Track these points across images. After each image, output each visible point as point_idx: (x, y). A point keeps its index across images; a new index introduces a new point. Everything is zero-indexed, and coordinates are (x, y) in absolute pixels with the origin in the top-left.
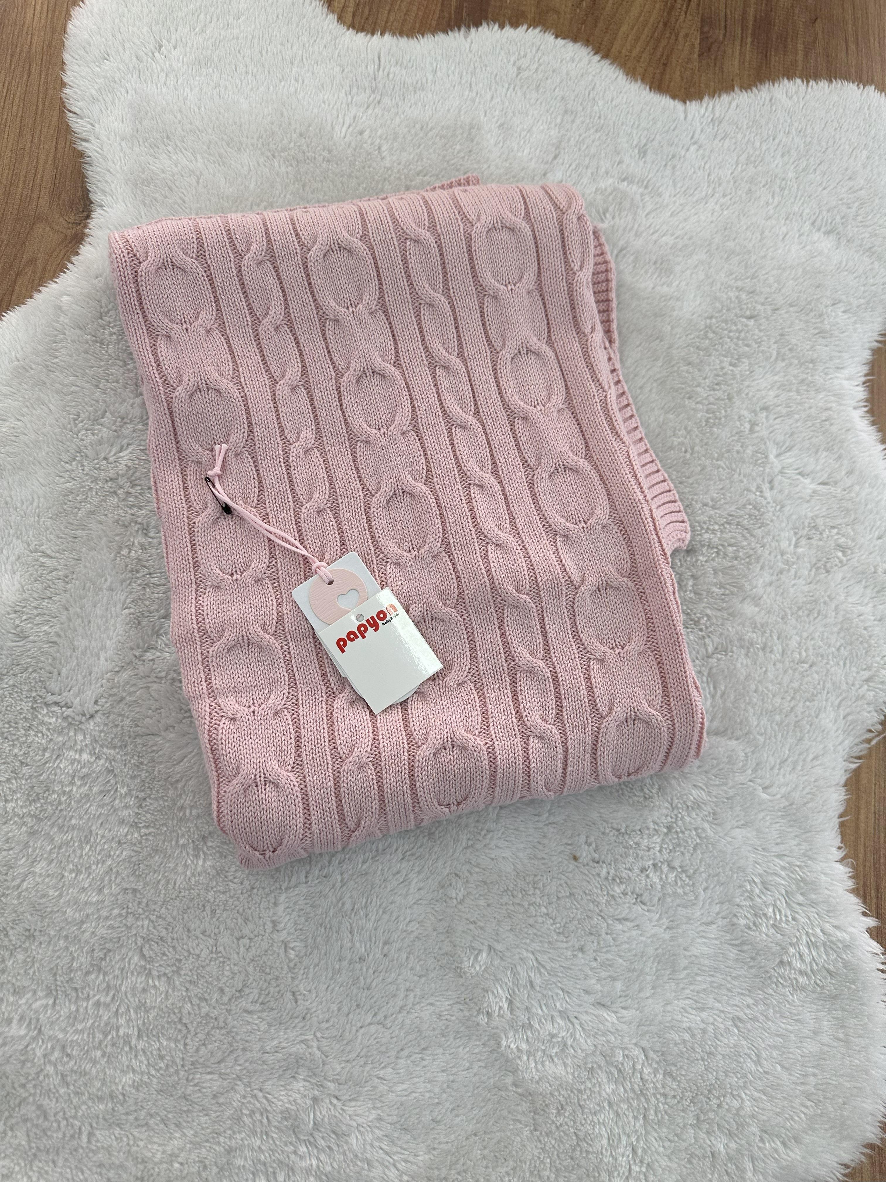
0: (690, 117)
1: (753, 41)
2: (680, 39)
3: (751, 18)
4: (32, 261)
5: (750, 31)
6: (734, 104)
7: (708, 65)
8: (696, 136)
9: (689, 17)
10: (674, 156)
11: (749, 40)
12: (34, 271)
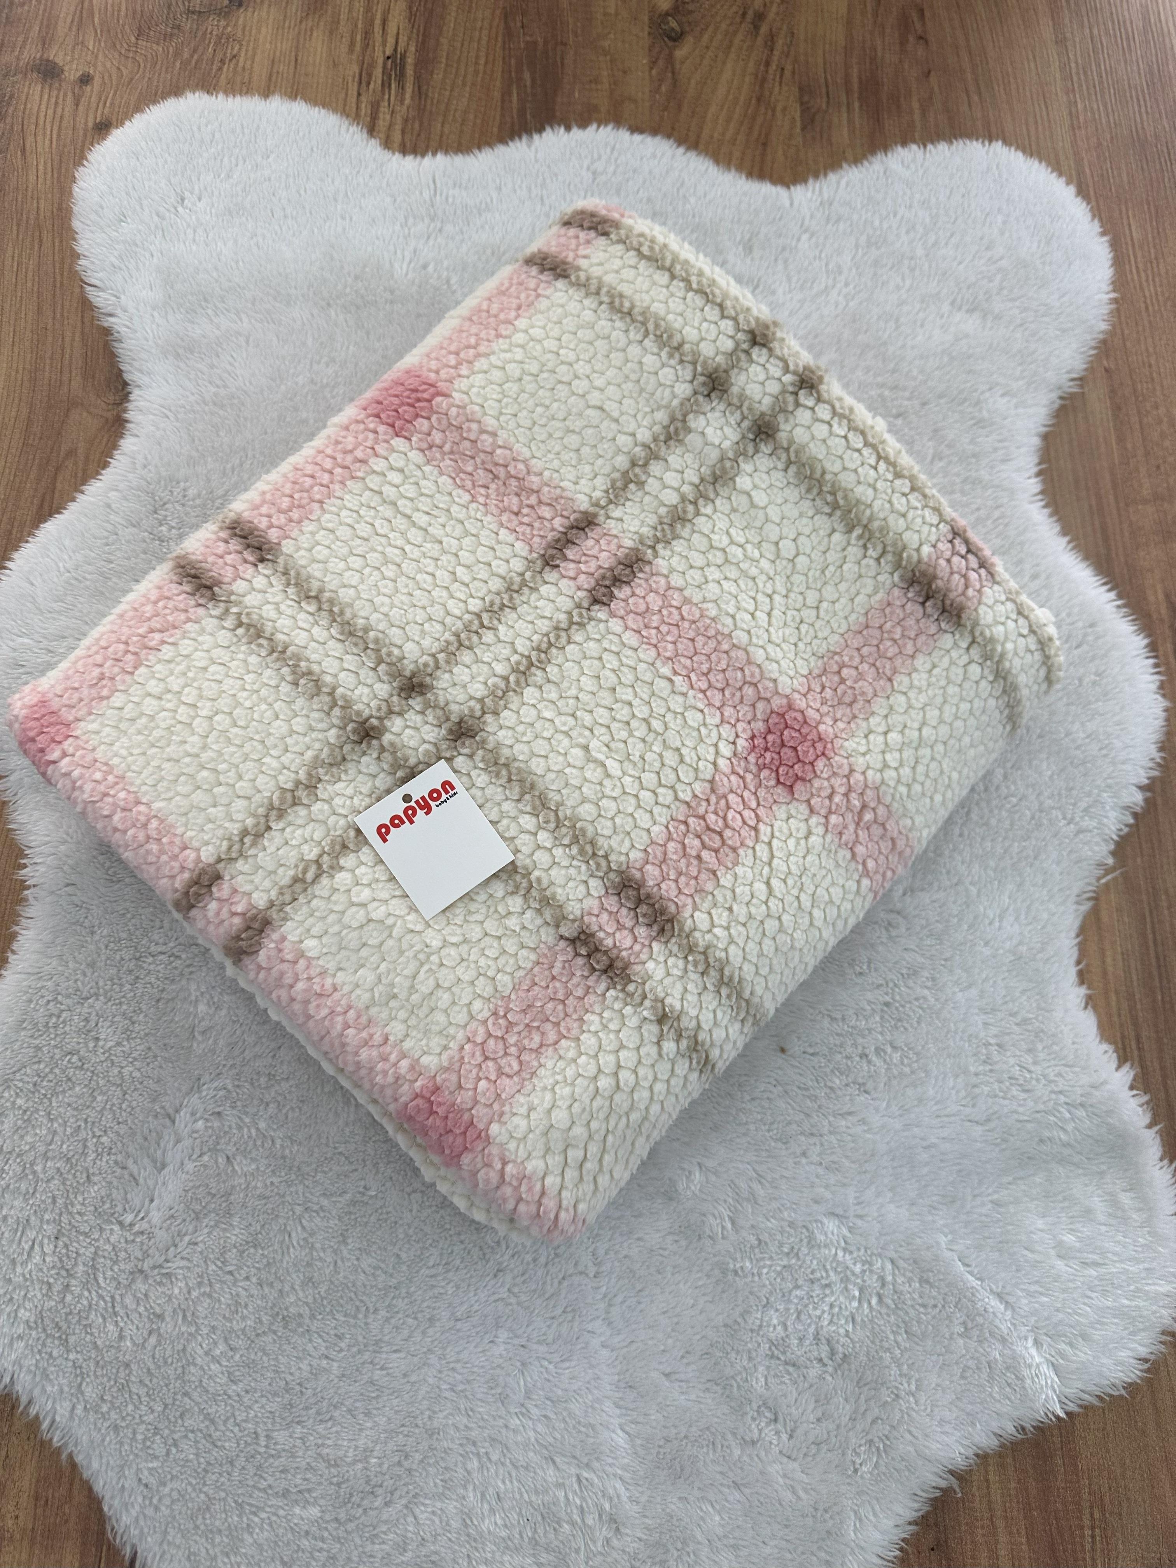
0: (796, 203)
1: (861, 107)
2: (779, 114)
3: (855, 80)
4: (72, 453)
5: (856, 95)
6: (843, 183)
7: (814, 138)
8: (806, 223)
9: (785, 88)
10: (784, 249)
11: (857, 105)
12: (76, 463)
